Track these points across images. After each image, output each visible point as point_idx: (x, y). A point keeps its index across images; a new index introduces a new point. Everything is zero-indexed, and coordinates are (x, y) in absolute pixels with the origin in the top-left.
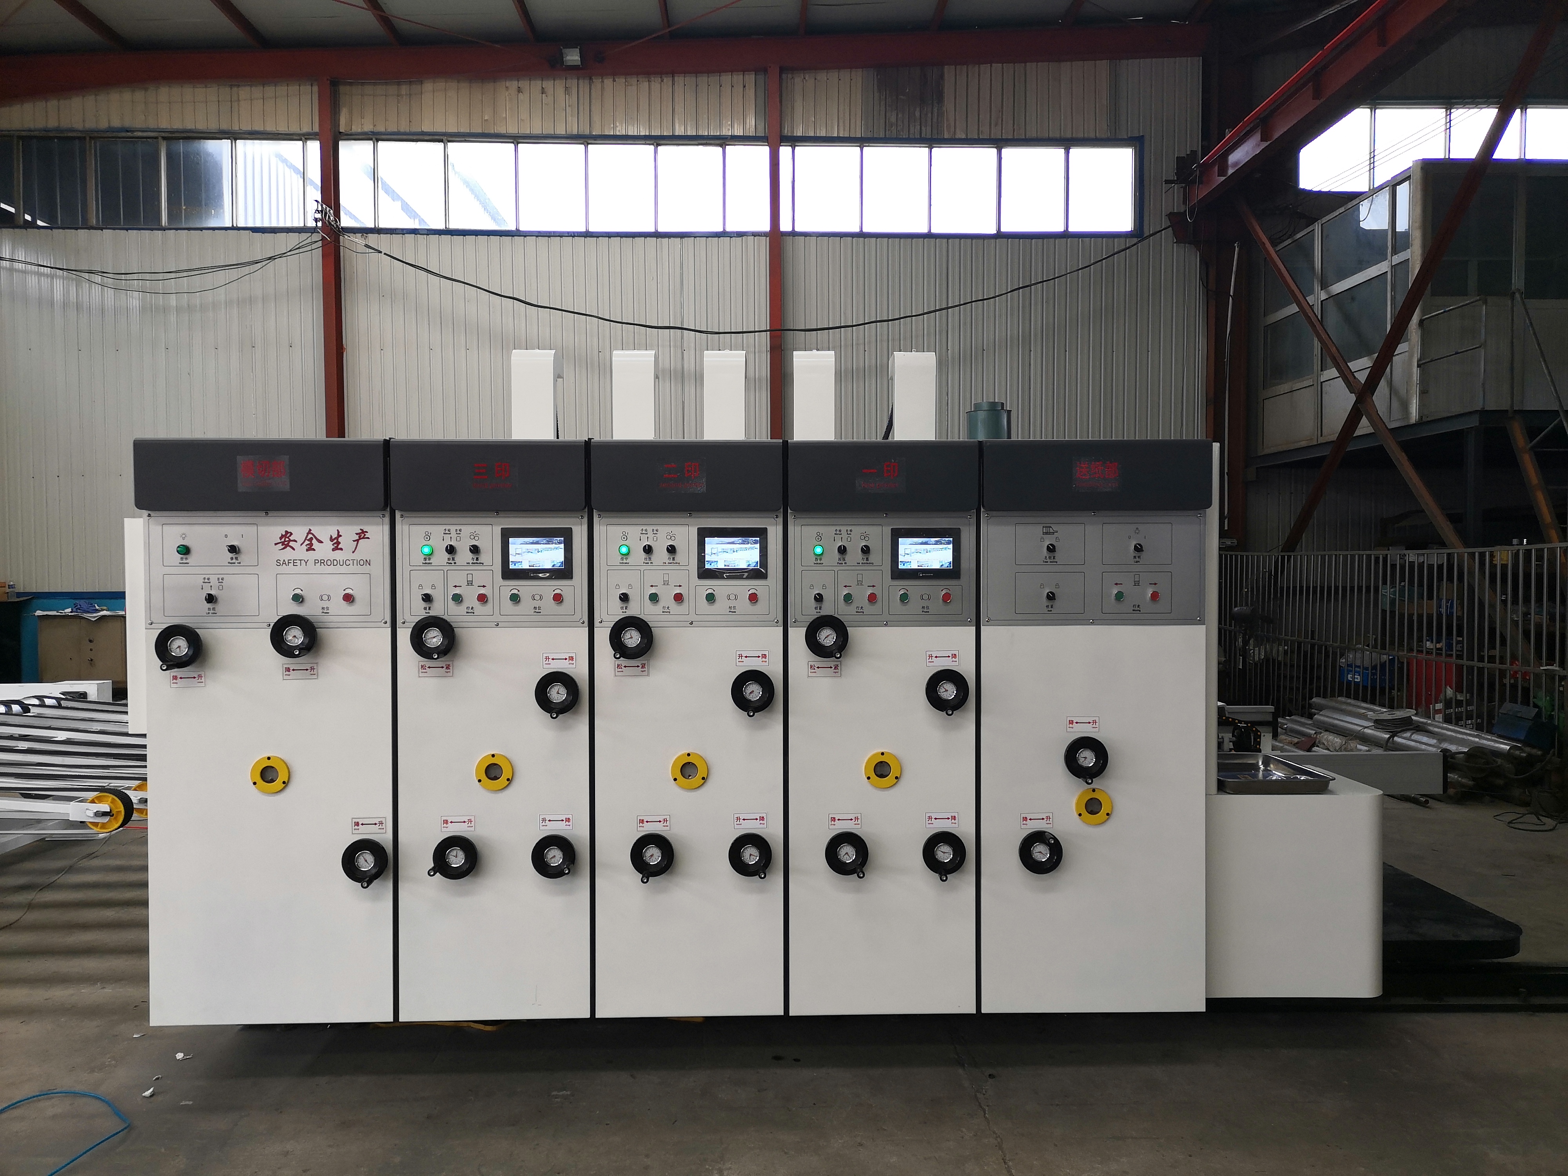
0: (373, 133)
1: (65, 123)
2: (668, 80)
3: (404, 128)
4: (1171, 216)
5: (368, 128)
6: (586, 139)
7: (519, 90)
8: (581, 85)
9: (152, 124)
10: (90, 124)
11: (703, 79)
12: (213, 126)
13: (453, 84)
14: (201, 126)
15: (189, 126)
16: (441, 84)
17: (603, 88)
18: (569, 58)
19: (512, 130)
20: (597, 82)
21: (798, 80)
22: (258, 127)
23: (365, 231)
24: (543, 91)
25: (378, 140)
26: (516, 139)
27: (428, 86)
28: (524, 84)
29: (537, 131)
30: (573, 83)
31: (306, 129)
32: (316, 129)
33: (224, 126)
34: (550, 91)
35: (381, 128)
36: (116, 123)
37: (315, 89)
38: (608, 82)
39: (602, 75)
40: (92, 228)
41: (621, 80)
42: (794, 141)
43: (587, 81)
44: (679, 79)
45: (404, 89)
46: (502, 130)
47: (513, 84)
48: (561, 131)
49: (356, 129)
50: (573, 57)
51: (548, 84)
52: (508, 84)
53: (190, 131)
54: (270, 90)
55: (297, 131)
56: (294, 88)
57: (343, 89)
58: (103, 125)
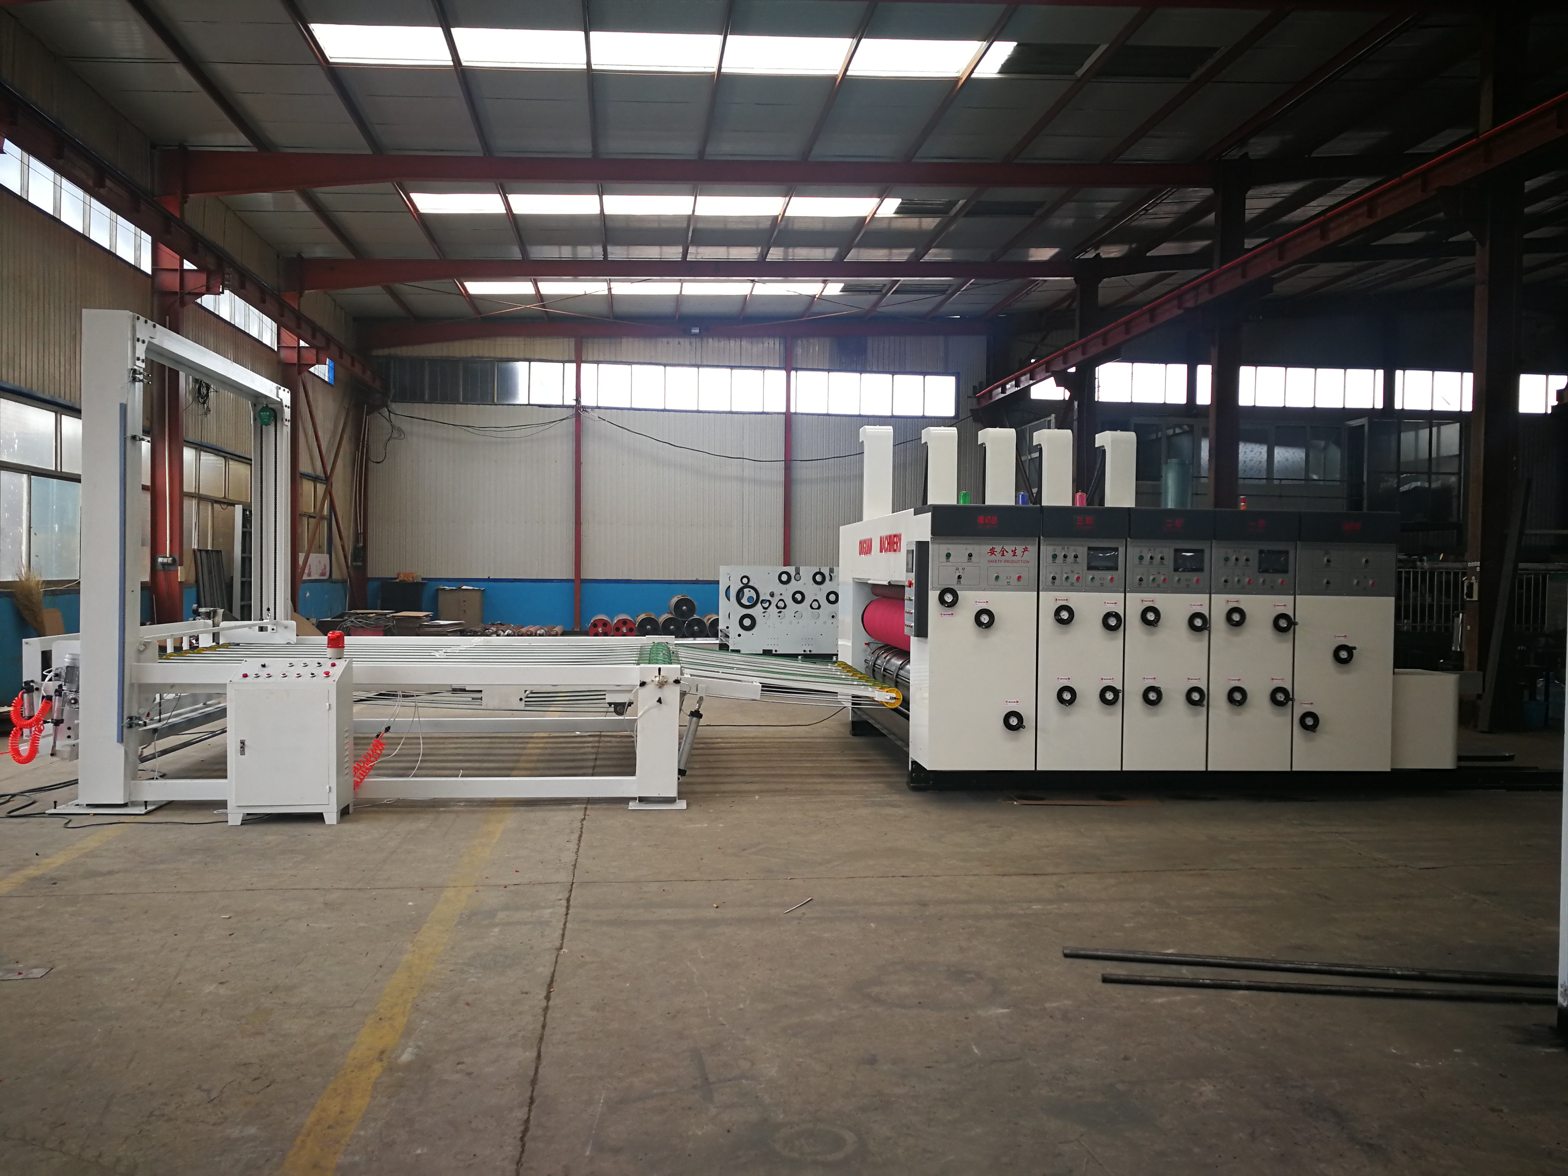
0: (597, 361)
1: (451, 354)
2: (738, 340)
3: (613, 359)
4: (972, 410)
5: (595, 359)
6: (698, 366)
7: (668, 343)
8: (698, 342)
9: (492, 355)
10: (464, 355)
11: (755, 340)
12: (522, 356)
13: (637, 339)
14: (516, 357)
15: (510, 356)
16: (631, 340)
17: (707, 342)
18: (693, 331)
19: (664, 362)
20: (705, 340)
21: (799, 342)
22: (543, 356)
23: (593, 408)
24: (679, 344)
25: (599, 364)
26: (665, 365)
27: (624, 340)
28: (671, 340)
29: (676, 362)
30: (693, 340)
31: (566, 359)
32: (571, 357)
33: (528, 357)
34: (682, 343)
35: (601, 359)
36: (475, 355)
37: (572, 340)
38: (710, 340)
39: (708, 336)
40: (461, 404)
41: (716, 339)
42: (797, 370)
43: (700, 339)
44: (744, 340)
45: (614, 340)
46: (659, 361)
47: (665, 340)
48: (688, 363)
49: (590, 359)
50: (696, 331)
51: (682, 340)
52: (663, 339)
53: (511, 358)
54: (549, 340)
55: (561, 359)
56: (563, 340)
57: (585, 340)
58: (470, 355)
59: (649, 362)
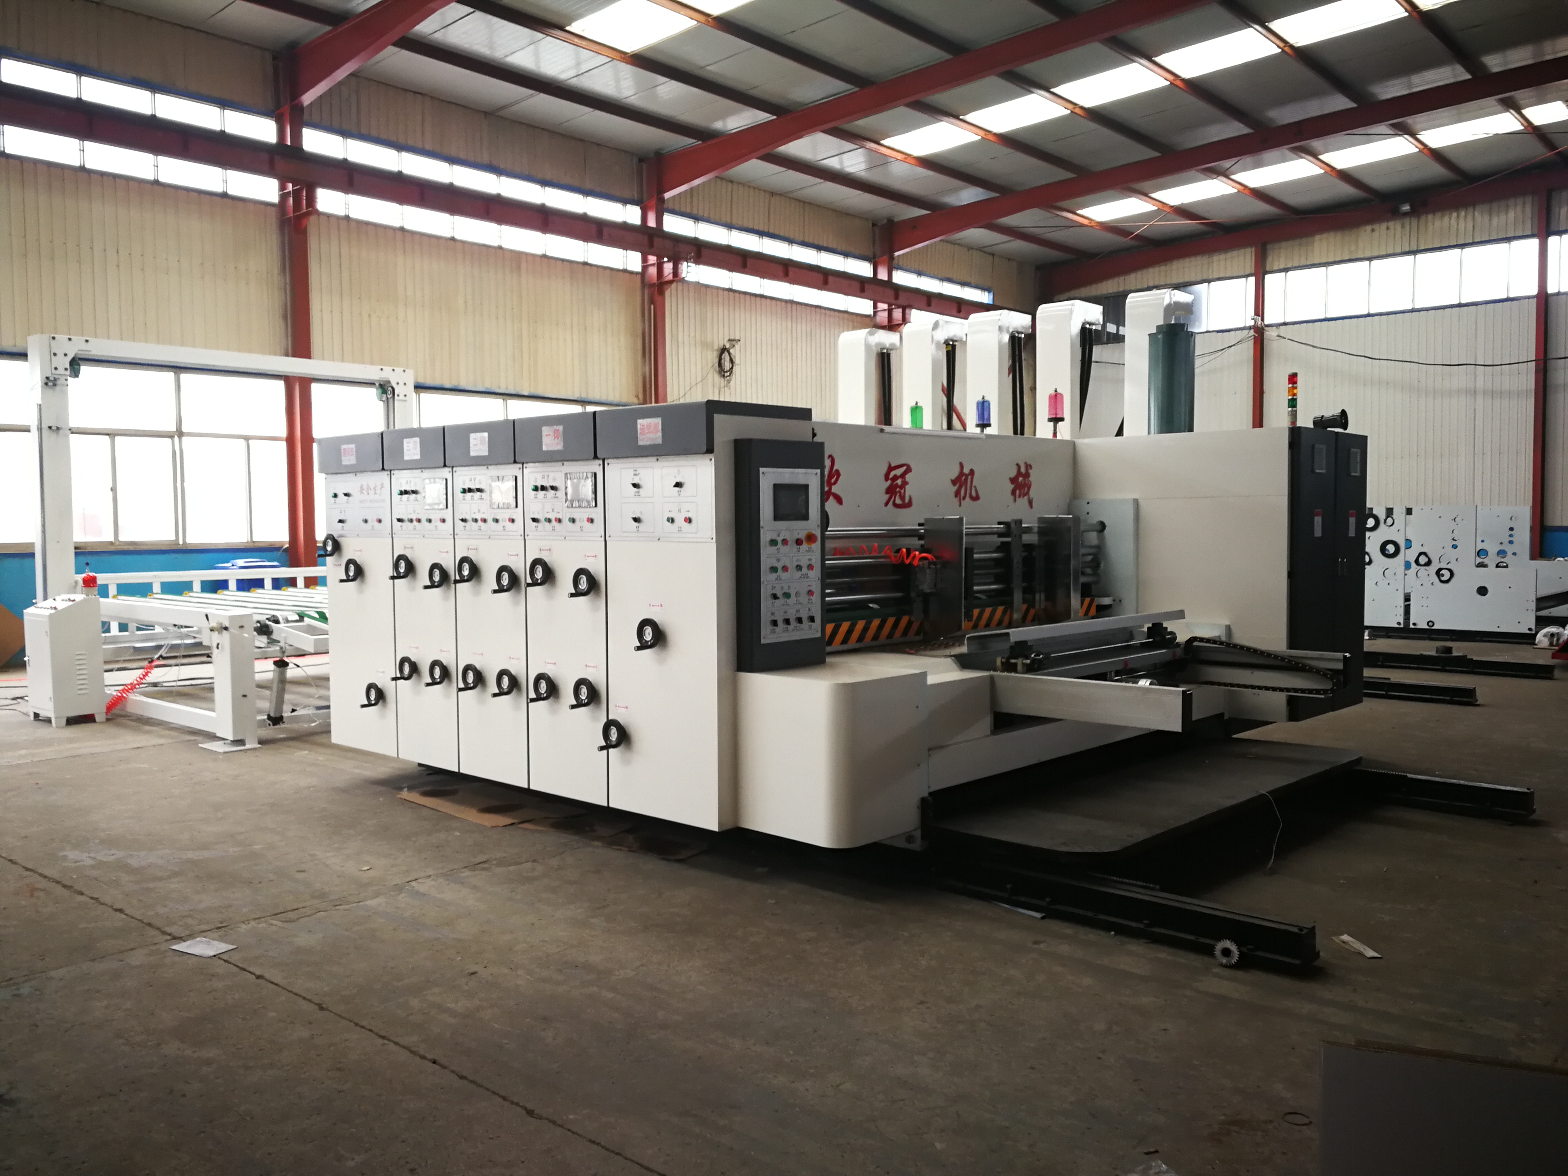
0: (1284, 269)
1: (1127, 288)
2: (1471, 210)
3: (1303, 263)
5: (1282, 267)
6: (1413, 253)
7: (1373, 230)
8: (1412, 221)
9: (1168, 282)
10: (1139, 287)
11: (1495, 205)
12: (1199, 278)
13: (1332, 234)
14: (1193, 279)
15: (1187, 279)
16: (1325, 235)
17: (1427, 221)
18: (1403, 209)
19: (1368, 255)
20: (1422, 219)
22: (1222, 275)
23: (1278, 325)
24: (1388, 228)
25: (1287, 272)
26: (1370, 259)
27: (1317, 237)
28: (1376, 226)
29: (1384, 254)
30: (1407, 221)
31: (1248, 272)
32: (1253, 272)
33: (1205, 277)
34: (1390, 227)
35: (1289, 266)
36: (1151, 284)
37: (1253, 249)
38: (1430, 217)
39: (1425, 214)
41: (1438, 215)
42: (1560, 233)
43: (1416, 219)
44: (1478, 208)
45: (1304, 240)
46: (1361, 256)
47: (1369, 228)
48: (1398, 250)
49: (1275, 268)
50: (1405, 208)
51: (1390, 224)
52: (1366, 228)
54: (1229, 255)
56: (1242, 251)
57: (1269, 246)
58: (1145, 286)
59: (1348, 258)
